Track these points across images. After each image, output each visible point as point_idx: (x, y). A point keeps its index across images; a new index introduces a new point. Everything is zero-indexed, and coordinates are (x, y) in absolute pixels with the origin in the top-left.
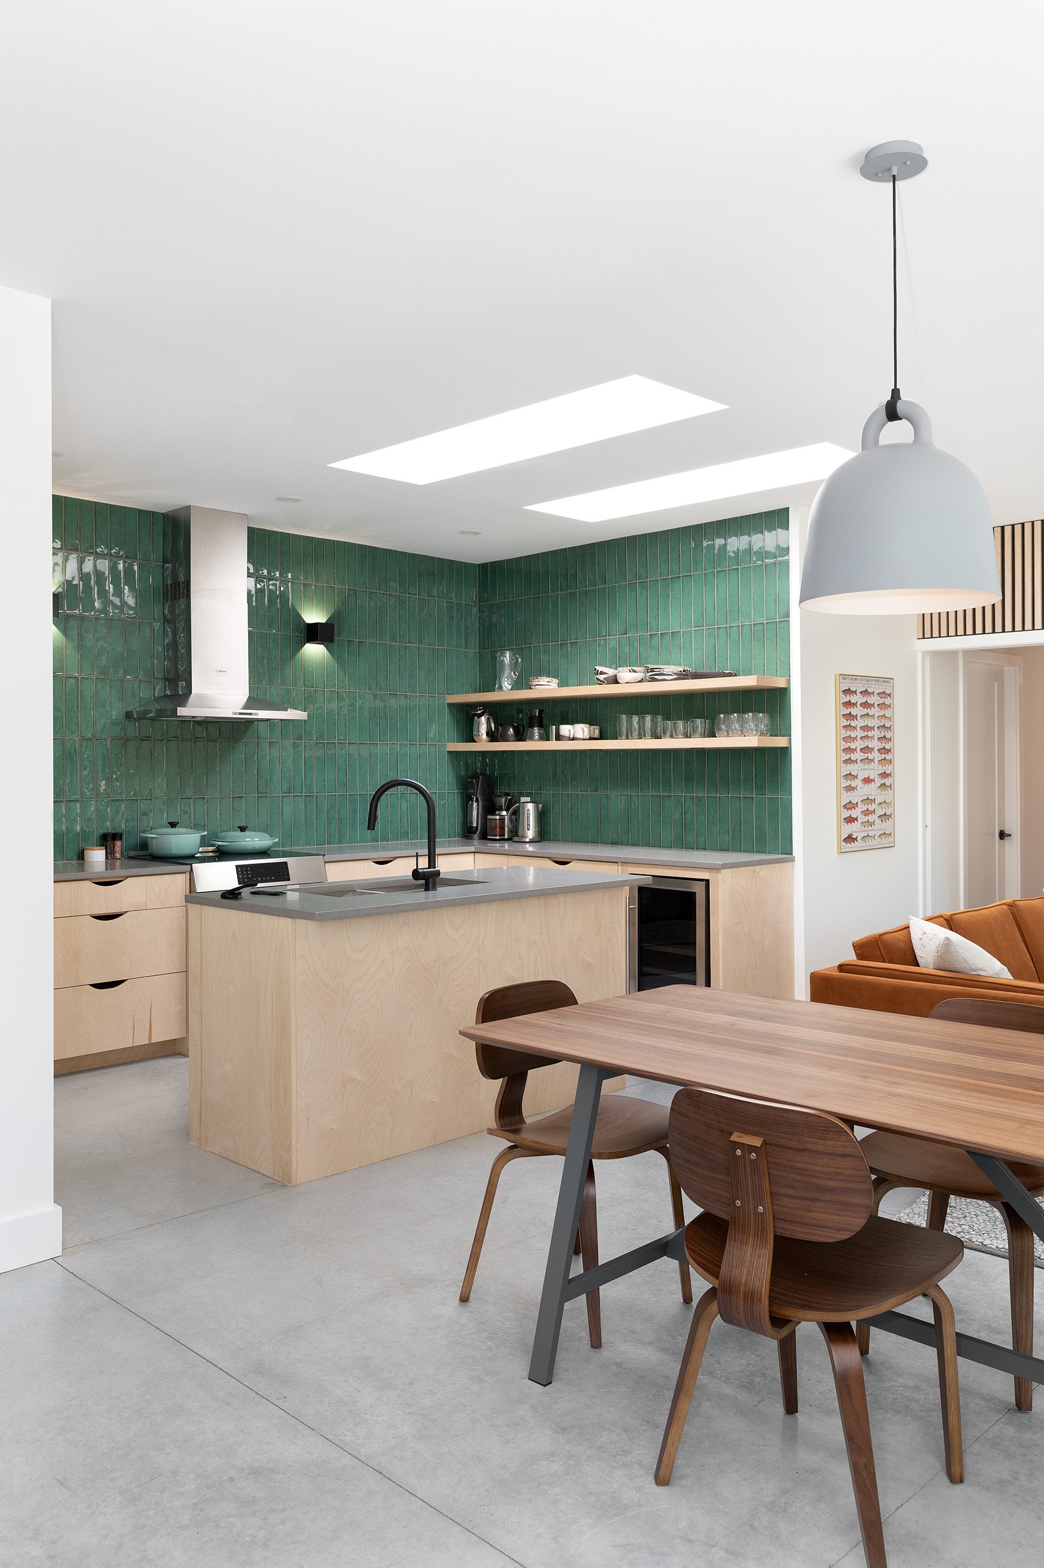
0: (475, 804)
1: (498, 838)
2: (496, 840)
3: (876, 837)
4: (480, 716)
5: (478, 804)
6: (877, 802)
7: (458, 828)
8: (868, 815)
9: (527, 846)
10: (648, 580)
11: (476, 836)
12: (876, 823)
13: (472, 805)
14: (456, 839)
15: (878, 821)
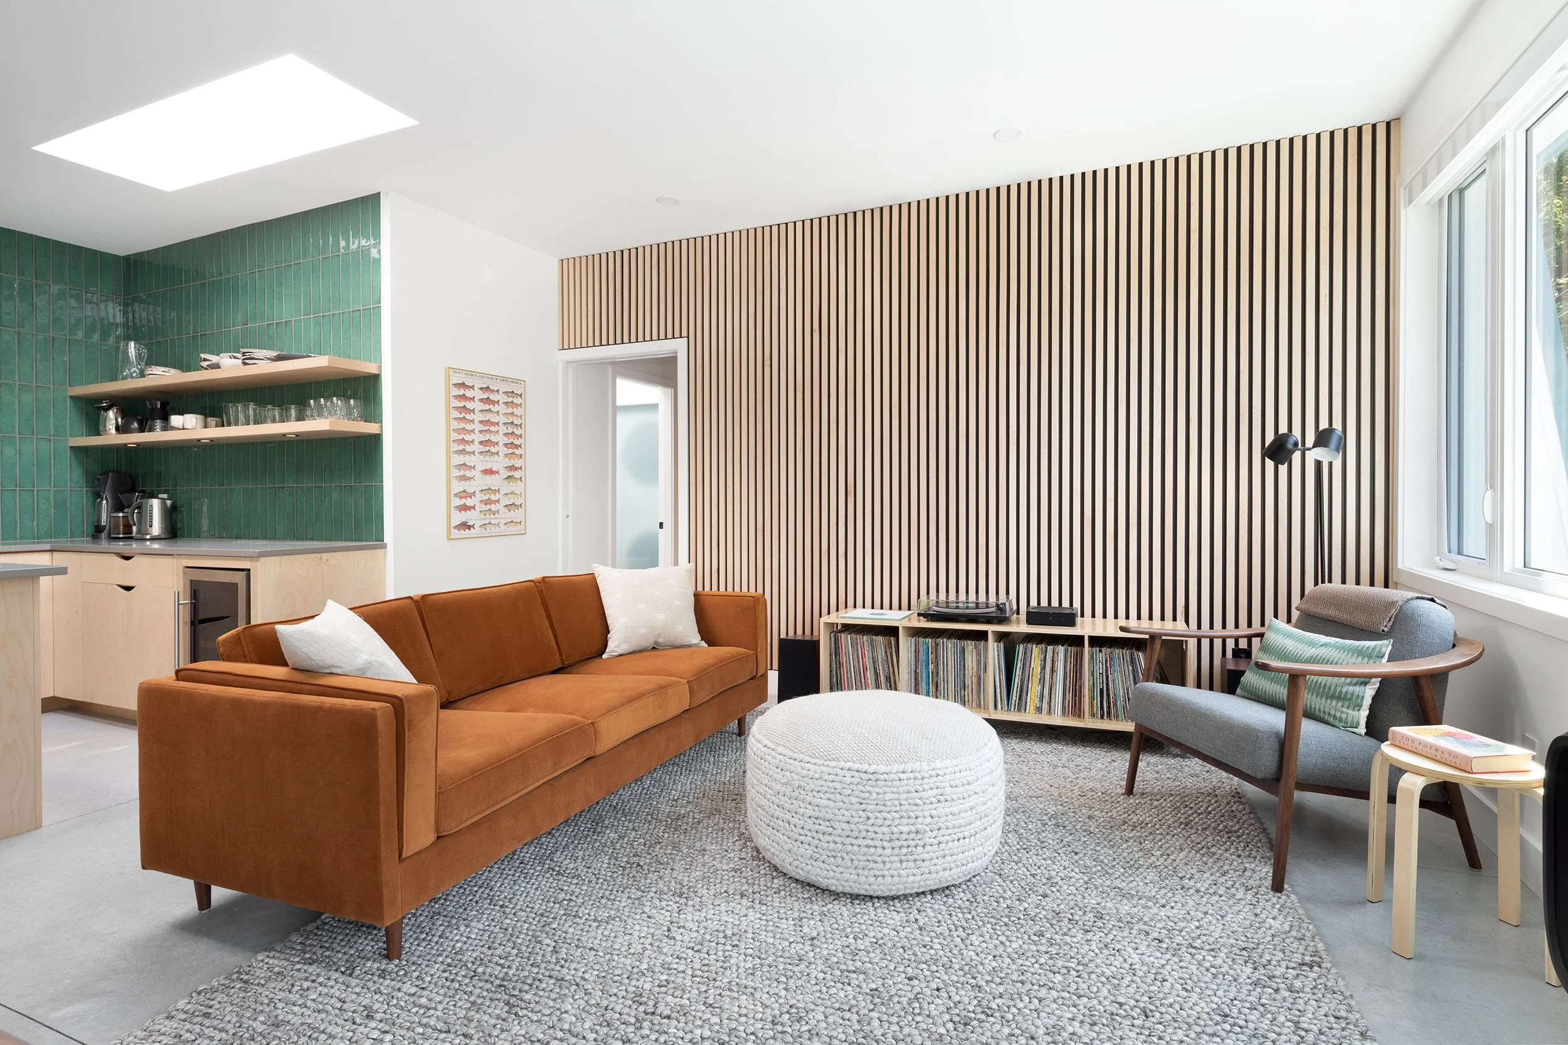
0: (104, 502)
1: (121, 536)
2: (119, 538)
3: (501, 525)
4: (107, 409)
5: (107, 503)
6: (503, 492)
7: (88, 527)
8: (490, 504)
9: (148, 543)
10: (266, 268)
11: (103, 535)
12: (500, 511)
13: (101, 503)
14: (85, 539)
15: (503, 510)
